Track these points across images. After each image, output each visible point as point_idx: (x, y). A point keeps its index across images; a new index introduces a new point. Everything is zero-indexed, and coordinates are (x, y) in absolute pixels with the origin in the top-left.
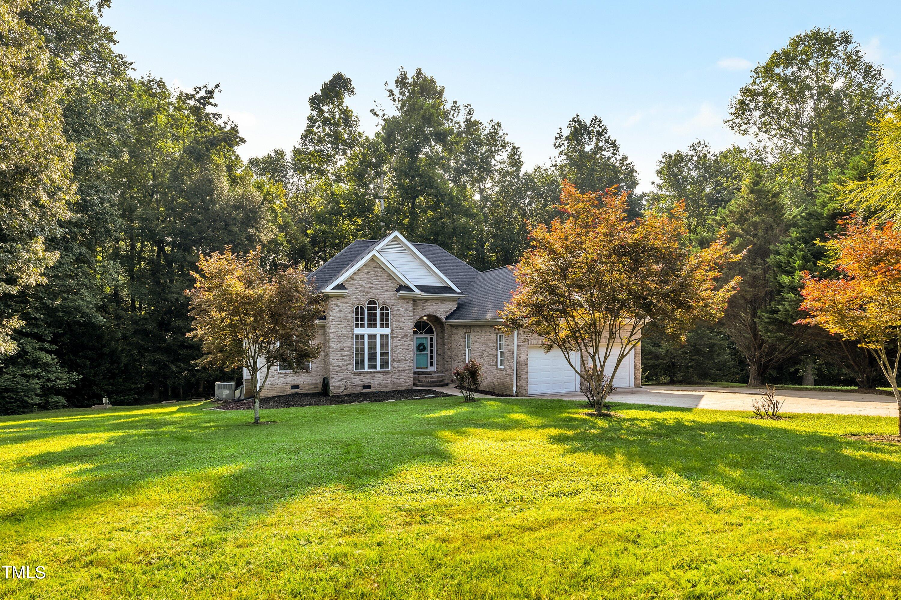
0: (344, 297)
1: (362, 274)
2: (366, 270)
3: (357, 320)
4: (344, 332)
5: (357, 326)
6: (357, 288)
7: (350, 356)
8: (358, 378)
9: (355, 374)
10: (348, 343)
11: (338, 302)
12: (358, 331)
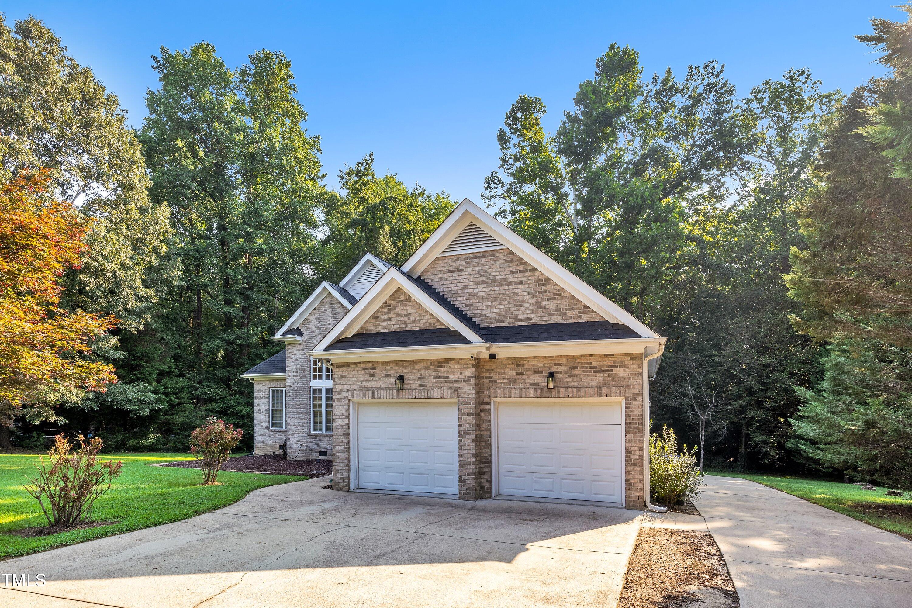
0: (300, 344)
1: (318, 314)
2: (322, 308)
3: (315, 370)
4: (300, 385)
5: (315, 377)
6: (313, 332)
7: (306, 414)
8: (314, 441)
9: (311, 436)
10: (304, 399)
11: (294, 350)
12: (315, 384)
